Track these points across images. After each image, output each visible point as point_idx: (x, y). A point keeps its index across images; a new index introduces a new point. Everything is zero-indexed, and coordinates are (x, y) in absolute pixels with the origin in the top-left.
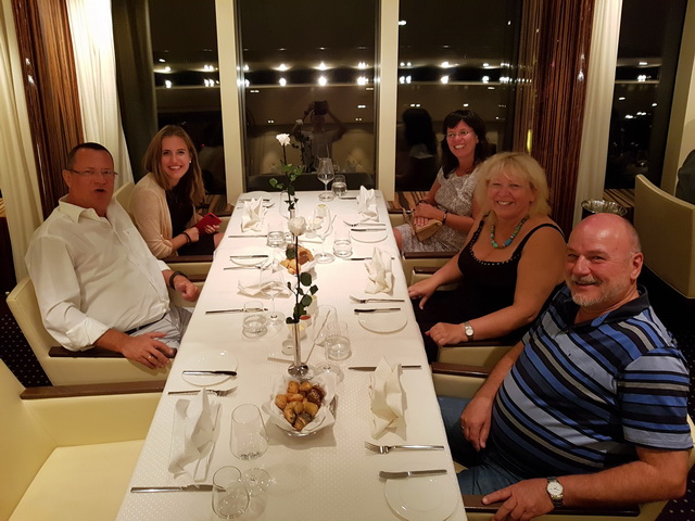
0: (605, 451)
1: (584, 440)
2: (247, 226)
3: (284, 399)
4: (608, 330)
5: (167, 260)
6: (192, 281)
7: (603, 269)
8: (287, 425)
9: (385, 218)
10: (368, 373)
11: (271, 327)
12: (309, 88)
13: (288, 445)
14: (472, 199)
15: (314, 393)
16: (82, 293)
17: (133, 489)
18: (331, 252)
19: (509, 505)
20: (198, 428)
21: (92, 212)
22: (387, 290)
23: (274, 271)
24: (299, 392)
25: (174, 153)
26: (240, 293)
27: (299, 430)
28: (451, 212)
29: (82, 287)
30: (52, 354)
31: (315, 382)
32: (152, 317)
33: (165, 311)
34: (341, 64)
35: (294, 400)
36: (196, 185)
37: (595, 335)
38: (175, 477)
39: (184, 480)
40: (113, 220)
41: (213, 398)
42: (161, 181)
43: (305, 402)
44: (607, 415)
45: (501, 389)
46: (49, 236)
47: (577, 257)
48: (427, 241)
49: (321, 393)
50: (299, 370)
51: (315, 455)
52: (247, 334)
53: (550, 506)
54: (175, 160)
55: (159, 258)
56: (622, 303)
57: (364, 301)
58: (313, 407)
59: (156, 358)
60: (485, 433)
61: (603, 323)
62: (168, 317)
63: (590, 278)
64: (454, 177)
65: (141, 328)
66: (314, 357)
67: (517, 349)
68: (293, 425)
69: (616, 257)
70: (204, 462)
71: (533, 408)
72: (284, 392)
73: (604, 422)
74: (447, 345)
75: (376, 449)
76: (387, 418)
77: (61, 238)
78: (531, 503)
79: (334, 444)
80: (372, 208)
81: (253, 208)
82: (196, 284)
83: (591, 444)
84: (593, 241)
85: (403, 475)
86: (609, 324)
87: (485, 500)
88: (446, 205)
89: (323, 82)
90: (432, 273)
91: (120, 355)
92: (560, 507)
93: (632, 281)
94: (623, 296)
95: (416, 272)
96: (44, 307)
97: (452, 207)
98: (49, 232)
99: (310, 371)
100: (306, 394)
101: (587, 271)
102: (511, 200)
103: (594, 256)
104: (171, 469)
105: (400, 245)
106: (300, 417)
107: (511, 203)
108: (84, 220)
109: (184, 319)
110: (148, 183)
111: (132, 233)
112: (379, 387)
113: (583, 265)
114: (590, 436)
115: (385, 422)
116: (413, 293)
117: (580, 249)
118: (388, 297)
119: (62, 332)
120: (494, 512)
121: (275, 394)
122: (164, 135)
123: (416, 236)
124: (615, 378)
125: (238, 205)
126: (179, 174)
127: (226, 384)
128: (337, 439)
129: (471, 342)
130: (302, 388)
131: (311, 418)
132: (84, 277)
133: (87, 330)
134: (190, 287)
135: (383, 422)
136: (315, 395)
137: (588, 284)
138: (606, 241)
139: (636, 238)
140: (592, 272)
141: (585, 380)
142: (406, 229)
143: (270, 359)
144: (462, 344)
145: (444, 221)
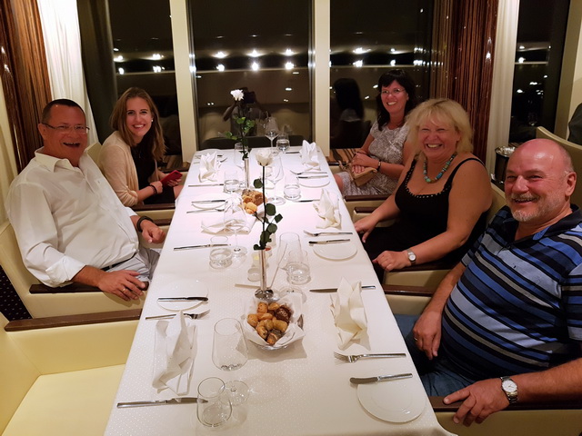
0: (550, 352)
1: (532, 342)
2: (204, 177)
3: (255, 318)
4: (549, 243)
5: (135, 208)
6: (158, 225)
7: (541, 186)
8: (260, 340)
9: (326, 168)
10: (328, 294)
11: (235, 259)
12: (243, 72)
13: (261, 358)
14: (402, 148)
15: (282, 312)
16: (59, 235)
17: (119, 404)
18: (282, 195)
19: (469, 403)
20: (178, 346)
21: (66, 163)
22: (336, 224)
23: (234, 212)
24: (268, 311)
25: (138, 113)
26: (203, 232)
27: (272, 345)
28: (384, 160)
29: (59, 229)
30: (32, 292)
31: (282, 302)
32: (122, 256)
33: (135, 250)
34: (271, 51)
35: (264, 319)
36: (157, 142)
37: (536, 248)
38: (159, 391)
39: (167, 395)
40: (85, 172)
41: (189, 320)
42: (126, 138)
43: (275, 320)
44: (553, 319)
45: (449, 302)
46: (27, 183)
47: (516, 178)
48: (363, 187)
49: (289, 312)
50: (264, 294)
51: (288, 366)
52: (214, 265)
53: (506, 403)
54: (139, 120)
55: (126, 205)
56: (558, 218)
57: (317, 235)
58: (283, 324)
59: (130, 290)
60: (437, 343)
61: (543, 237)
62: (137, 256)
63: (529, 195)
64: (386, 130)
65: (114, 266)
66: (278, 282)
67: (458, 269)
68: (266, 340)
69: (552, 176)
70: (185, 377)
71: (482, 316)
72: (255, 312)
73: (550, 325)
74: (395, 270)
75: (345, 359)
76: (350, 330)
77: (39, 185)
78: (489, 400)
79: (305, 356)
80: (315, 158)
81: (209, 161)
82: (160, 227)
83: (539, 345)
84: (530, 161)
85: (373, 380)
86: (549, 237)
87: (446, 400)
88: (379, 155)
89: (255, 67)
90: (371, 212)
91: (97, 289)
92: (516, 403)
93: (567, 197)
94: (558, 212)
95: (357, 212)
96: (24, 249)
97: (385, 156)
98: (27, 180)
99: (275, 294)
100: (275, 313)
101: (526, 189)
102: (439, 142)
103: (532, 176)
104: (154, 385)
105: (342, 188)
106: (272, 333)
107: (440, 145)
108: (59, 169)
109: (152, 259)
110: (114, 141)
111: (102, 182)
112: (344, 302)
113: (522, 184)
114: (537, 338)
115: (349, 335)
116: (358, 229)
117: (519, 170)
118: (337, 231)
119: (42, 270)
120: (455, 410)
121: (247, 315)
122: (128, 97)
123: (354, 181)
124: (559, 283)
125: (194, 160)
126: (143, 132)
127: (199, 308)
128: (307, 352)
129: (414, 266)
130: (271, 308)
131: (281, 334)
132: (61, 221)
133: (65, 268)
134: (156, 230)
135: (348, 335)
136: (283, 314)
137: (526, 201)
138: (542, 161)
139: (569, 159)
140: (530, 189)
141: (532, 288)
142: (345, 176)
143: (237, 285)
144: (406, 269)
145: (379, 168)
